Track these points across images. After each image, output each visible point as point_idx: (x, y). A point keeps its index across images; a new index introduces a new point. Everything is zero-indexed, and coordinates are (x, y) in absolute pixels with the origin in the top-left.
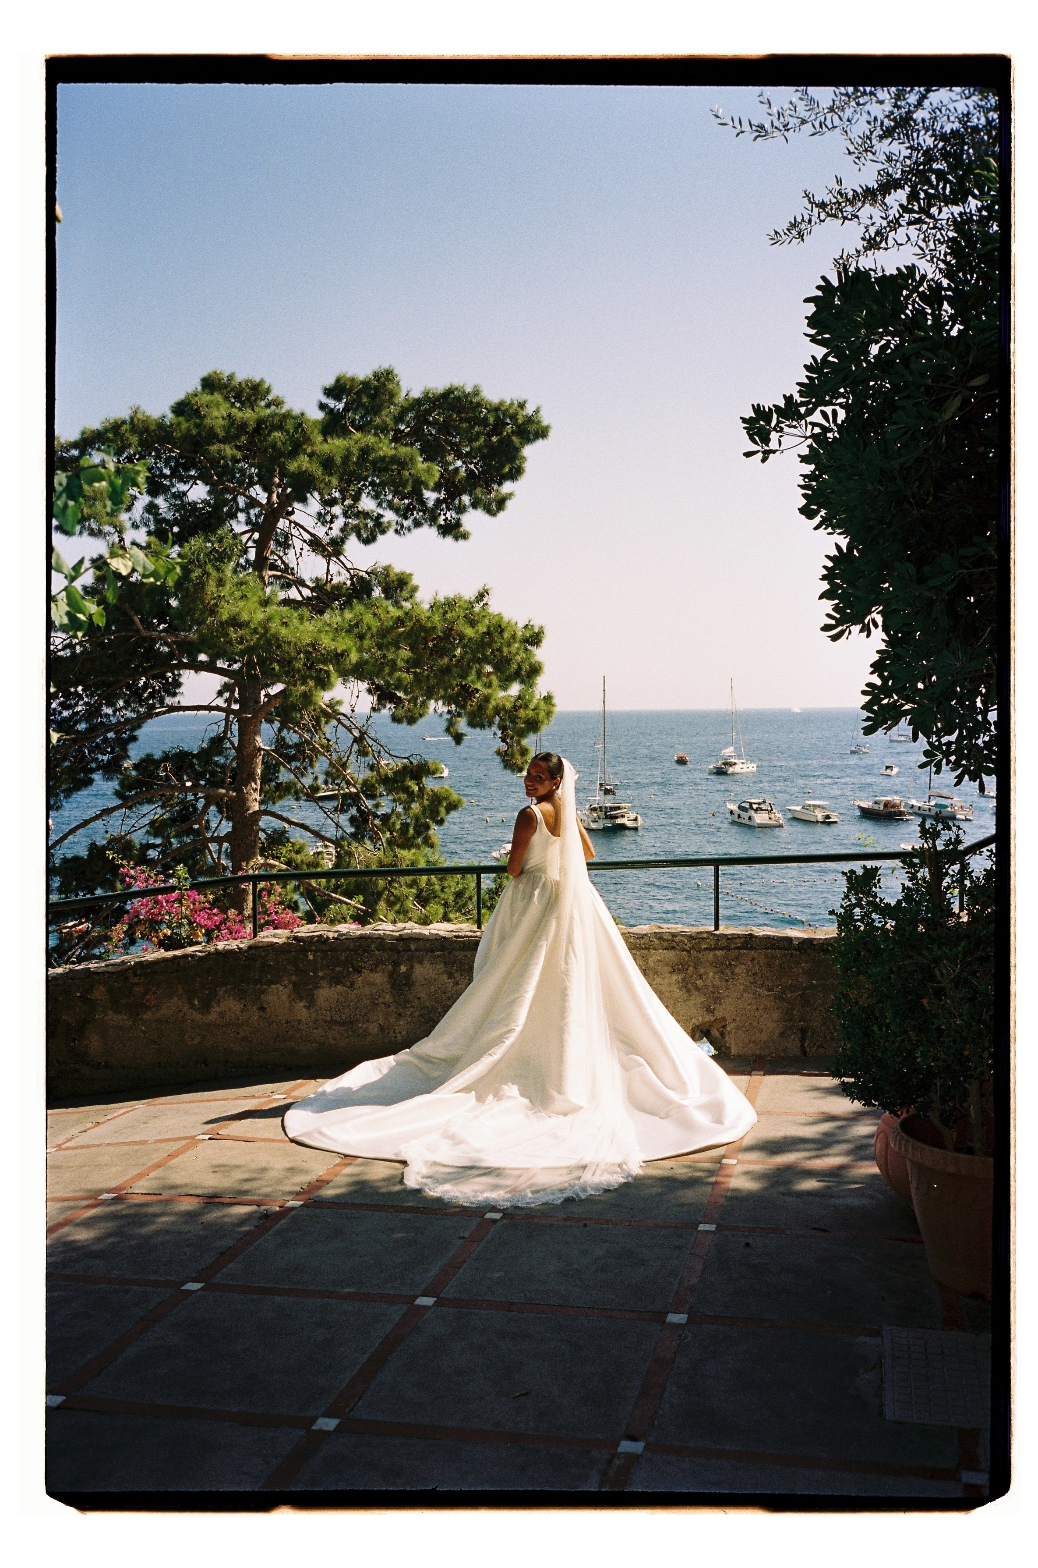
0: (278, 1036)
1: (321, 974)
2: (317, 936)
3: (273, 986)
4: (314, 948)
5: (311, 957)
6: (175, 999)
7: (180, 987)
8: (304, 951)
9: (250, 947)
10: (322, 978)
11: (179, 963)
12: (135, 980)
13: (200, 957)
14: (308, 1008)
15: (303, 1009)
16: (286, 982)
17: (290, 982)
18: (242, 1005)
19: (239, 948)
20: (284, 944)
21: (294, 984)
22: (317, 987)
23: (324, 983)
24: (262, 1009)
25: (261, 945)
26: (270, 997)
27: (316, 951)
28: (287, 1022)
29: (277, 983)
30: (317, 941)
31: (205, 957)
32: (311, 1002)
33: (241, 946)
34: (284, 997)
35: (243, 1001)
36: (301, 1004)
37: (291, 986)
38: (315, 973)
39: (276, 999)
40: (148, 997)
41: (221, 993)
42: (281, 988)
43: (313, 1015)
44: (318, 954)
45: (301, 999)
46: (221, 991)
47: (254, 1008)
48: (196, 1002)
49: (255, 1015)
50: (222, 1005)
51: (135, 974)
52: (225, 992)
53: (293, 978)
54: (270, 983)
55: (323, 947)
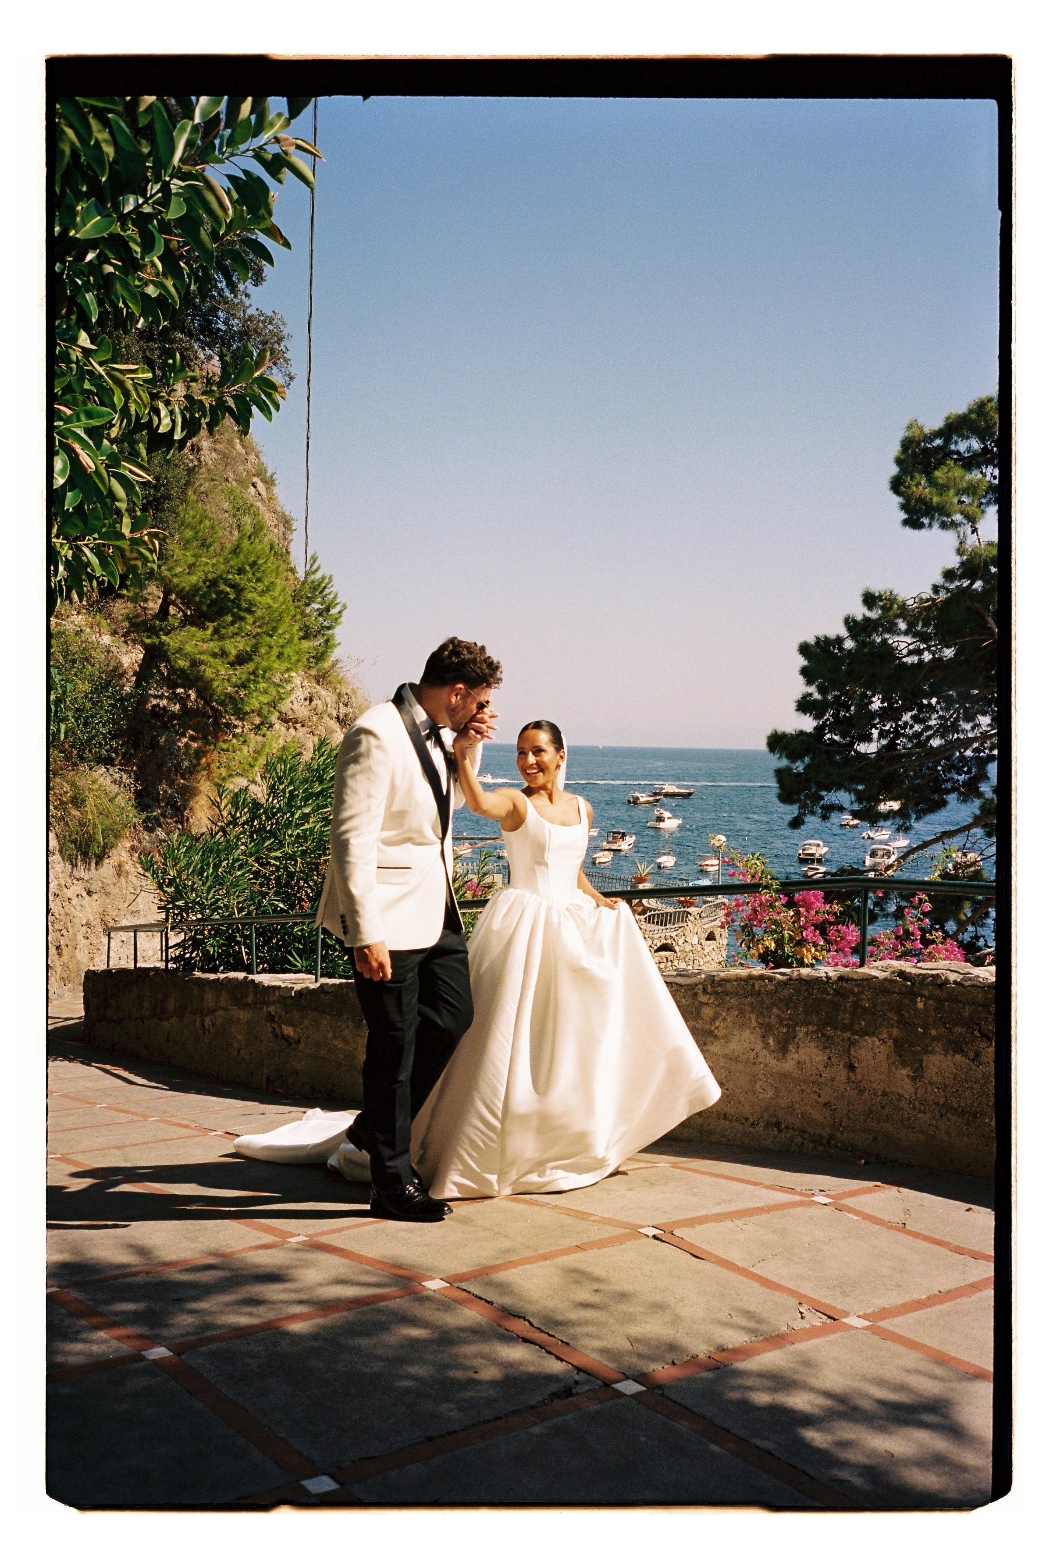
0: (871, 1111)
1: (934, 1032)
2: (932, 976)
3: (867, 1038)
4: (926, 993)
5: (920, 1005)
6: (748, 1032)
7: (753, 1017)
8: (912, 994)
9: (841, 978)
10: (934, 1039)
11: (753, 985)
12: (703, 999)
13: (779, 982)
14: (913, 1079)
15: (906, 1080)
16: (885, 1036)
17: (890, 1037)
18: (826, 1059)
19: (828, 978)
20: (885, 979)
21: (896, 1041)
22: (926, 1051)
23: (938, 1047)
24: (851, 1067)
25: (855, 977)
26: (863, 1052)
27: (928, 998)
28: (884, 1094)
29: (872, 1034)
30: (931, 983)
31: (785, 983)
32: (918, 1073)
33: (830, 974)
34: (882, 1057)
35: (828, 1051)
36: (904, 1072)
37: (890, 1043)
38: (926, 1028)
39: (869, 1056)
40: (717, 1024)
41: (801, 1035)
42: (878, 1043)
43: (921, 1092)
44: (931, 1002)
45: (904, 1064)
46: (801, 1032)
47: (842, 1063)
48: (771, 1041)
49: (842, 1074)
50: (801, 1051)
51: (705, 991)
52: (807, 1034)
53: (895, 1032)
54: (864, 1033)
55: (938, 992)
